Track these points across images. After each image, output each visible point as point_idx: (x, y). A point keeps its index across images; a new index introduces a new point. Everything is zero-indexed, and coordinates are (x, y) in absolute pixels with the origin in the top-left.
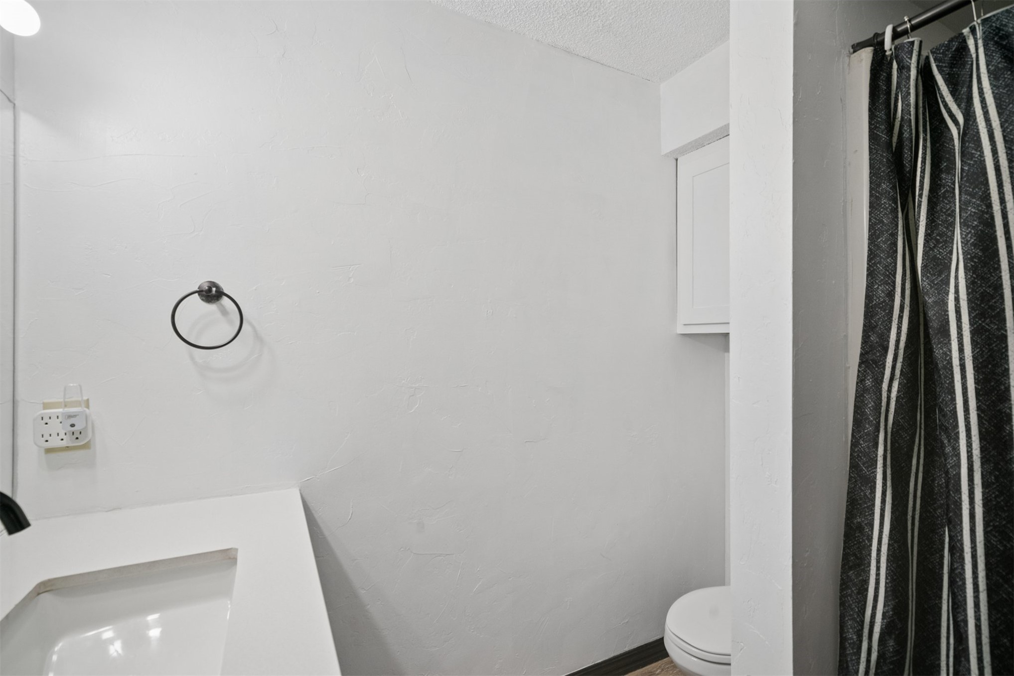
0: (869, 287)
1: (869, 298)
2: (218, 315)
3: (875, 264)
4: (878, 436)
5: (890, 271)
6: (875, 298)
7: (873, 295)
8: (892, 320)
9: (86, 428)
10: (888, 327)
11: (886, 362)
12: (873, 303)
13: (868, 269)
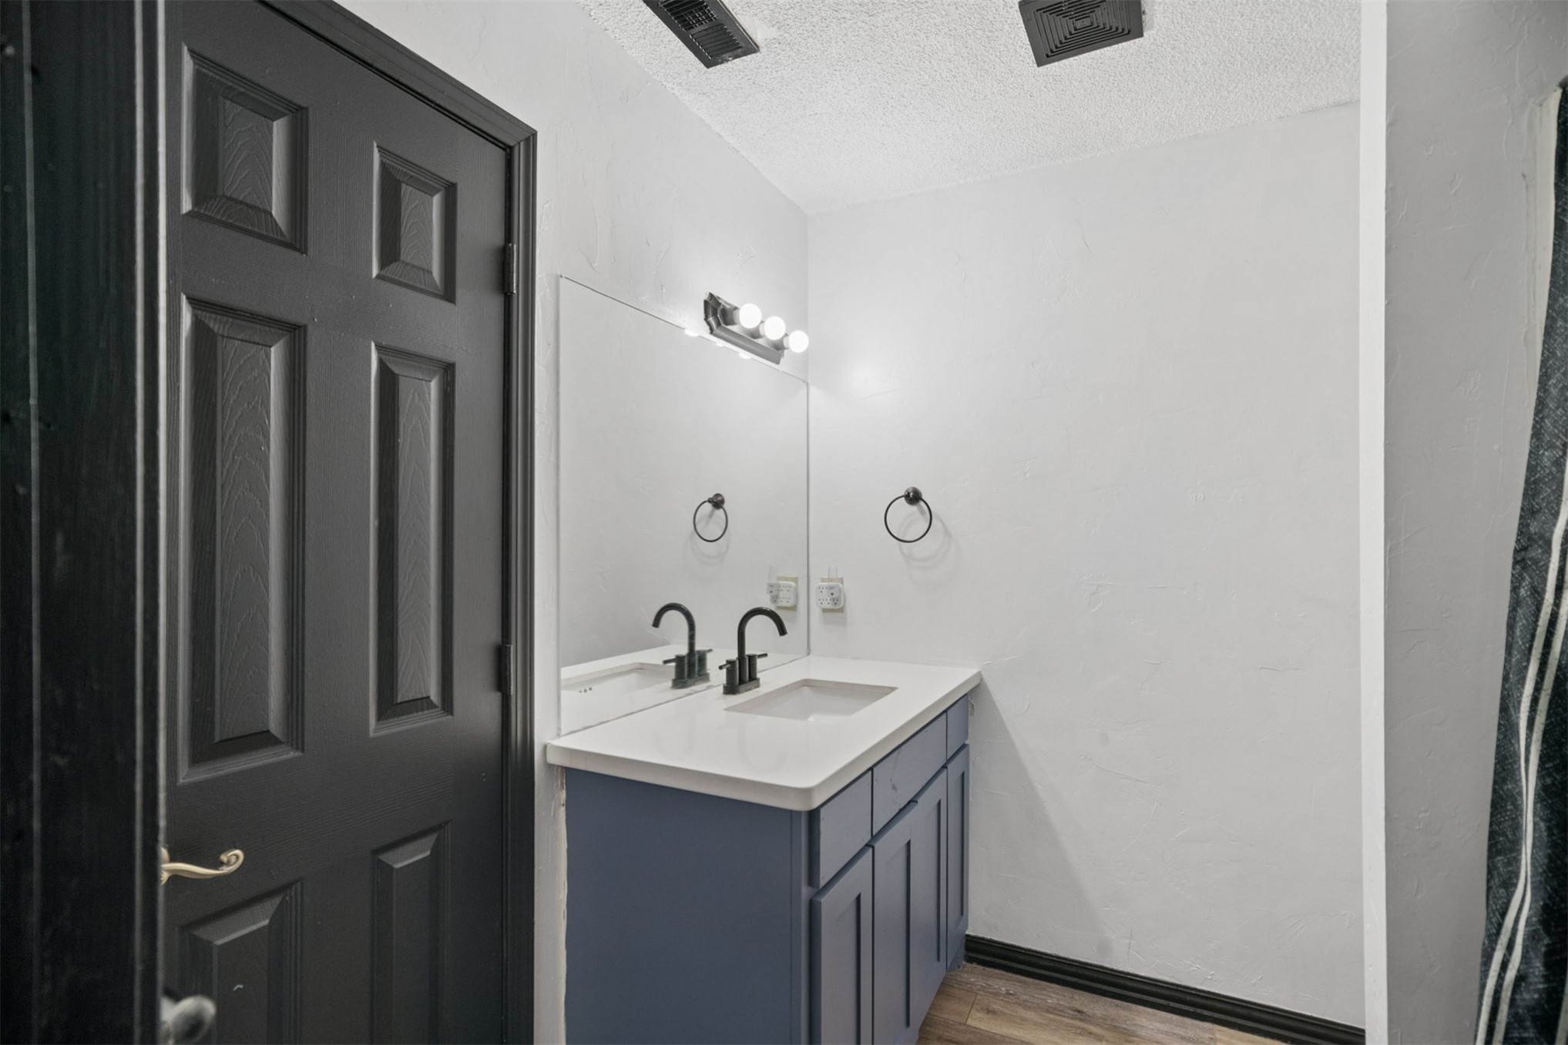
0: (1534, 454)
1: (1531, 469)
2: (918, 514)
3: (1542, 419)
4: (1526, 668)
5: (1560, 428)
6: (1539, 469)
7: (1537, 464)
8: (1561, 501)
9: (840, 596)
10: (1555, 511)
11: (1549, 561)
12: (1537, 477)
13: (1534, 427)
